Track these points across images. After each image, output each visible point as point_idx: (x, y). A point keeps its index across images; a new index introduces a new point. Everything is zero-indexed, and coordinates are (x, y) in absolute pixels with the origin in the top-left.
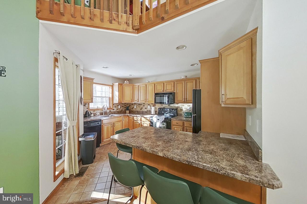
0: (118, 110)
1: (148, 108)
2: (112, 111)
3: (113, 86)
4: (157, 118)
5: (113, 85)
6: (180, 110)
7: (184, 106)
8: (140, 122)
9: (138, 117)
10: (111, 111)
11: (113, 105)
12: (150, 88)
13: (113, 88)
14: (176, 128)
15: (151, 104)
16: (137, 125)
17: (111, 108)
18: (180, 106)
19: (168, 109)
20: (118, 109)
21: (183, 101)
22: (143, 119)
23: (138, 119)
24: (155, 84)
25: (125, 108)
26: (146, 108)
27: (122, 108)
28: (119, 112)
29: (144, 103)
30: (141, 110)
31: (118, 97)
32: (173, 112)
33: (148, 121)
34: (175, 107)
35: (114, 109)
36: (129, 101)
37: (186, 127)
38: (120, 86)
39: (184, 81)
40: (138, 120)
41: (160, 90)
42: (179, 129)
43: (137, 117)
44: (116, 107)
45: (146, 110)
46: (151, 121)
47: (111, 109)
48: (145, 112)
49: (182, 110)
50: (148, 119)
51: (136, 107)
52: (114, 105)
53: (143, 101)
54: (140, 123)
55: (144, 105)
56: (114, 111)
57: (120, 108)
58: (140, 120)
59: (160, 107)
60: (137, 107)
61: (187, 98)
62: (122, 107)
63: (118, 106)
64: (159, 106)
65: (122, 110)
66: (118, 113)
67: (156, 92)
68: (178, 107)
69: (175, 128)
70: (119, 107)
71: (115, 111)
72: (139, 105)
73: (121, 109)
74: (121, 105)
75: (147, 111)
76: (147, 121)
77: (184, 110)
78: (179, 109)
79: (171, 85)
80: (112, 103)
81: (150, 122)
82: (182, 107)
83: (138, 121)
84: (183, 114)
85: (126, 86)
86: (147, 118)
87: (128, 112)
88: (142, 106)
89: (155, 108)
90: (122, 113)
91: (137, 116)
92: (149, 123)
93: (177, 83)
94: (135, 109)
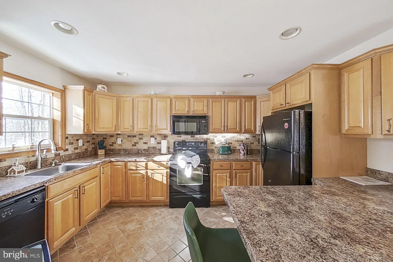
0: (77, 151)
1: (152, 143)
2: (62, 153)
3: (64, 91)
4: (186, 161)
5: (64, 89)
6: (211, 143)
7: (216, 136)
8: (145, 171)
9: (139, 163)
10: (60, 153)
11: (64, 138)
12: (161, 106)
13: (65, 97)
14: (220, 174)
15: (158, 134)
16: (138, 178)
17: (60, 146)
18: (211, 138)
19: (193, 142)
20: (77, 148)
21: (222, 129)
22: (151, 165)
23: (138, 166)
24: (171, 99)
25: (93, 144)
26: (145, 143)
27: (87, 144)
28: (80, 155)
29: (143, 134)
30: (134, 147)
31: (82, 119)
32: (202, 147)
33: (165, 169)
34: (202, 139)
35: (67, 150)
36: (108, 130)
37: (234, 170)
38: (89, 95)
39: (224, 100)
40: (138, 169)
41: (182, 109)
42: (224, 174)
43: (136, 161)
44: (72, 143)
45: (145, 147)
46: (172, 167)
47: (61, 149)
48: (144, 150)
49: (213, 143)
50: (165, 163)
51: (122, 141)
52: (67, 138)
53: (143, 128)
54: (144, 174)
55: (141, 137)
56: (66, 153)
57: (83, 145)
58: (144, 168)
59: (176, 140)
60: (124, 141)
61: (228, 125)
62: (88, 142)
63: (78, 140)
64: (173, 138)
65: (86, 149)
66: (79, 158)
67: (174, 113)
68: (207, 139)
69: (218, 174)
70: (80, 143)
71: (70, 152)
72: (128, 136)
73: (85, 147)
74: (85, 137)
75: (148, 147)
76: (162, 168)
77: (217, 143)
78: (209, 142)
79: (203, 103)
80: (62, 136)
81: (169, 170)
82: (214, 139)
83: (139, 171)
84: (215, 149)
85: (101, 96)
86: (161, 162)
87: (101, 152)
88: (135, 140)
89: (168, 143)
90: (87, 156)
91: (138, 160)
92: (167, 172)
93: (213, 101)
94: (120, 145)
